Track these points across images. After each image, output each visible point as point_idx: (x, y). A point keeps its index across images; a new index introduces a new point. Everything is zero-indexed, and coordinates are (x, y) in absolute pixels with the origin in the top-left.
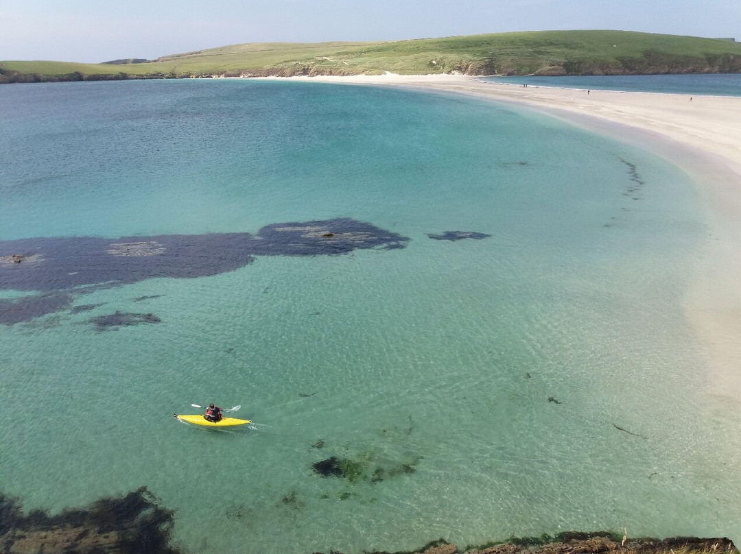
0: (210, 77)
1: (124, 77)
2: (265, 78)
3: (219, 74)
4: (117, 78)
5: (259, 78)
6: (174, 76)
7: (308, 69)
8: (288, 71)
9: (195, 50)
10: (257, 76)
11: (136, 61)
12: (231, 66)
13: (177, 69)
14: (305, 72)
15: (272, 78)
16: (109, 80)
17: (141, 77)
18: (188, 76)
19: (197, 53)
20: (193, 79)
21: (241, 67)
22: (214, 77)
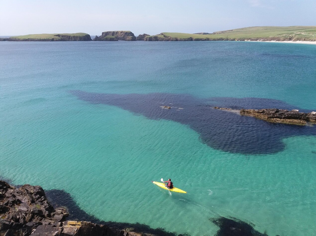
0: (244, 40)
1: (208, 39)
2: (270, 42)
3: (248, 39)
4: (205, 40)
5: (267, 41)
6: (227, 40)
7: (292, 38)
8: (282, 39)
9: (230, 30)
10: (266, 41)
11: (204, 34)
12: (252, 36)
13: (228, 37)
14: (290, 39)
15: (272, 41)
16: (202, 40)
17: (214, 40)
18: (234, 40)
19: (231, 31)
20: (236, 41)
21: (258, 37)
22: (245, 41)
